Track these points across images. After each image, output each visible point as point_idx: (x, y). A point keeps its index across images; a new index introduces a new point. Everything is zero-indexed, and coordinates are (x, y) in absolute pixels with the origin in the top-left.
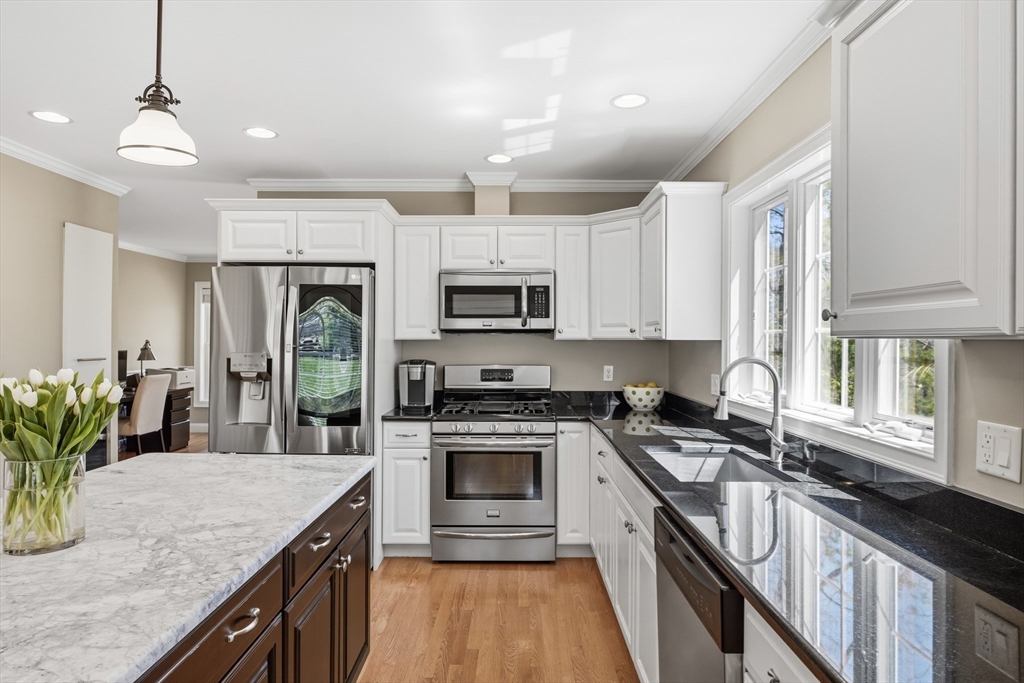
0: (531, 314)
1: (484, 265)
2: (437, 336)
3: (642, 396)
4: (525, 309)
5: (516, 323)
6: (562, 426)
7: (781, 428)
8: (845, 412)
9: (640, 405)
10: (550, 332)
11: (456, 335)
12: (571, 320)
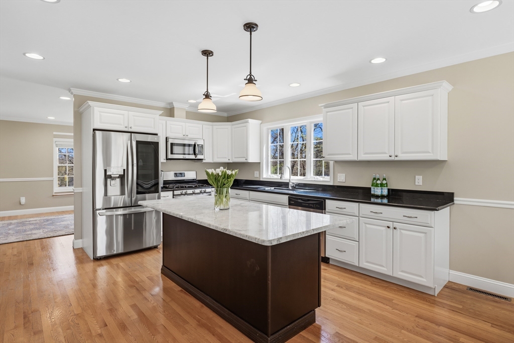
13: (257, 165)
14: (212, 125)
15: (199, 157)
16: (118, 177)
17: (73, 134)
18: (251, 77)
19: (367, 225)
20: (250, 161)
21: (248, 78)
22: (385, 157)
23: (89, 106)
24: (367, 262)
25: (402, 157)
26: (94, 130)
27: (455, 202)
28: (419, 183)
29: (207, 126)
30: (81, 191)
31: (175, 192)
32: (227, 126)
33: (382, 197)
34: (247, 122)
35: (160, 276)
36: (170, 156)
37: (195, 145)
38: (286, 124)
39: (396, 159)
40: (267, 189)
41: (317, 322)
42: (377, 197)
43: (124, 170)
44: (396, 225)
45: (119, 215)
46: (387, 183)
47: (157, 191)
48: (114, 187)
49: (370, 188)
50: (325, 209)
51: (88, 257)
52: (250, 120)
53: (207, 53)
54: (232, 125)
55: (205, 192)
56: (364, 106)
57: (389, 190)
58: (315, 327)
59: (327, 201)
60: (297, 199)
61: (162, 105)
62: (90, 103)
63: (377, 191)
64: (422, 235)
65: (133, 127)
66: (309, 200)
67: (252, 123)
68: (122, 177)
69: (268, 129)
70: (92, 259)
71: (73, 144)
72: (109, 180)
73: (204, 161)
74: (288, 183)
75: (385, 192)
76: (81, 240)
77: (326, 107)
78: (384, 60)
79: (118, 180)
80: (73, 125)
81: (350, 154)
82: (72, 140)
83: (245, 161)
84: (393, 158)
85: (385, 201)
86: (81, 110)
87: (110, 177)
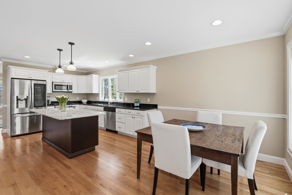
0: (69, 89)
1: (60, 81)
2: (52, 92)
3: (85, 101)
4: (68, 89)
5: (67, 91)
6: (76, 105)
7: (109, 101)
8: (114, 100)
9: (85, 102)
10: (71, 92)
11: (54, 92)
12: (75, 91)
13: (97, 95)
14: (77, 77)
15: (70, 91)
16: (24, 100)
17: (2, 78)
18: (71, 62)
19: (127, 117)
20: (94, 92)
21: (70, 62)
22: (135, 92)
23: (9, 68)
24: (127, 131)
25: (141, 92)
26: (12, 78)
27: (158, 108)
28: (148, 101)
29: (75, 77)
30: (6, 106)
31: (56, 106)
32: (84, 77)
33: (137, 107)
34: (92, 76)
35: (41, 141)
36: (54, 90)
37: (68, 85)
38: (109, 77)
39: (139, 92)
40: (99, 105)
41: (96, 150)
42: (136, 107)
43: (27, 97)
44: (135, 116)
45: (27, 116)
46: (139, 102)
47: (45, 106)
48: (22, 105)
49: (134, 104)
50: (115, 112)
51: (9, 136)
52: (93, 75)
53: (60, 50)
54: (87, 77)
55: (72, 107)
56: (130, 72)
57: (140, 104)
58: (94, 152)
59: (116, 109)
60: (107, 108)
61: (51, 67)
62: (9, 66)
63: (136, 105)
64: (141, 119)
65: (32, 77)
66: (110, 109)
67: (94, 76)
68: (26, 100)
69: (102, 79)
70: (10, 136)
71: (2, 83)
72: (19, 101)
73: (73, 93)
74: (108, 102)
75: (138, 105)
76: (6, 129)
77: (119, 71)
78: (133, 56)
79: (24, 101)
80: (2, 73)
81: (126, 90)
82: (2, 81)
83: (91, 93)
84: (138, 92)
85: (138, 108)
86: (6, 69)
87: (20, 99)
